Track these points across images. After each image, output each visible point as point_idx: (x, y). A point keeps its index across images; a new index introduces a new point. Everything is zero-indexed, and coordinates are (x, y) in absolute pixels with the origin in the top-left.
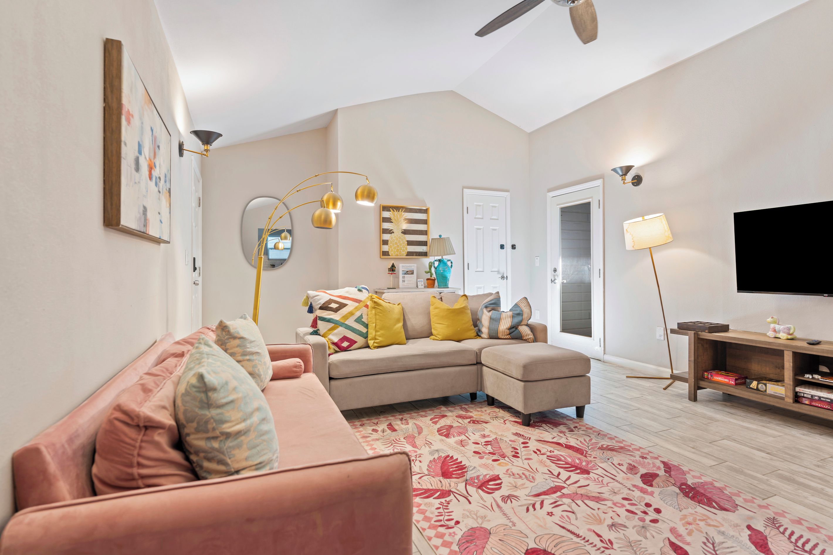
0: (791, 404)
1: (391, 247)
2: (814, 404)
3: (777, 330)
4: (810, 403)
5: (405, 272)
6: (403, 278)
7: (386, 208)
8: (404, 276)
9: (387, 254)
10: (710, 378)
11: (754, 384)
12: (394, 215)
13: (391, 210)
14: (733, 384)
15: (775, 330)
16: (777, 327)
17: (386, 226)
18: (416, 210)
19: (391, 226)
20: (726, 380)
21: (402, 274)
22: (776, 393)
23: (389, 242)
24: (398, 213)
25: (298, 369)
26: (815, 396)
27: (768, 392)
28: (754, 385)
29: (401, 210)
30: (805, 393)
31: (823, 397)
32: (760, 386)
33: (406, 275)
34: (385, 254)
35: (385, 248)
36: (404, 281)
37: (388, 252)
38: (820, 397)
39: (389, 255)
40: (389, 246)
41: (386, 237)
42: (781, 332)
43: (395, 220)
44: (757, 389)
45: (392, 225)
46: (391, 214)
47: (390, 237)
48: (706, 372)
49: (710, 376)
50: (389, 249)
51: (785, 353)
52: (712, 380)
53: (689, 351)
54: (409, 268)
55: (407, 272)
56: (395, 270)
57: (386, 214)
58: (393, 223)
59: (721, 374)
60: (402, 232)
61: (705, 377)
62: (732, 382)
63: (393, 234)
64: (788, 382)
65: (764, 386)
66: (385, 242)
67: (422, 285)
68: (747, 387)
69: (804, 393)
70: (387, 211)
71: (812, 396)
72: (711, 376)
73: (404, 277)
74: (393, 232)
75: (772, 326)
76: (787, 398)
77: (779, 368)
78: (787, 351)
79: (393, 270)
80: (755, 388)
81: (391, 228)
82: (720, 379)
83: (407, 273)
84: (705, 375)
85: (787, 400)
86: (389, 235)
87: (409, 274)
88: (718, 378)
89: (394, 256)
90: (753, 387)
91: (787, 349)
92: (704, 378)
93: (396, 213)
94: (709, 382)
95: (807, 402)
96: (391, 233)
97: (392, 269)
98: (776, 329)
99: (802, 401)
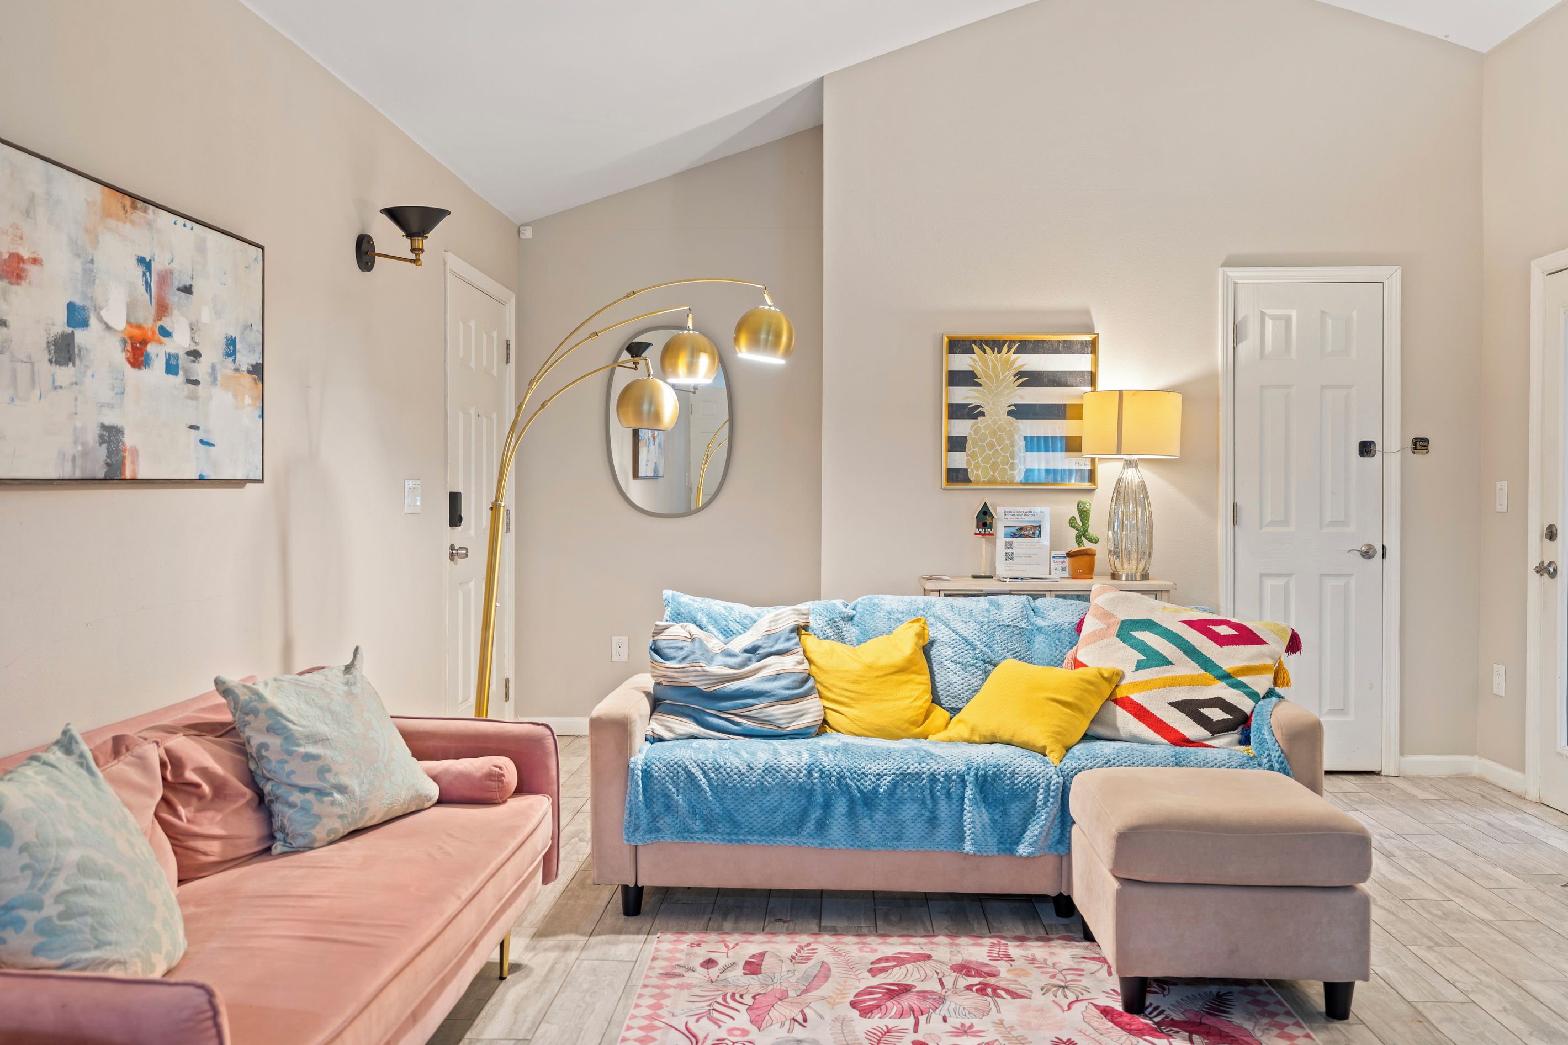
1: (973, 455)
5: (1014, 530)
6: (1007, 547)
7: (957, 346)
8: (1011, 543)
9: (961, 476)
12: (985, 363)
13: (976, 348)
17: (962, 395)
18: (1055, 346)
19: (977, 395)
21: (1006, 536)
23: (969, 443)
24: (996, 358)
25: (493, 783)
29: (1005, 348)
33: (1015, 540)
34: (957, 476)
35: (959, 460)
36: (1009, 557)
37: (966, 470)
39: (970, 482)
40: (967, 455)
41: (961, 427)
43: (988, 376)
45: (978, 391)
46: (974, 360)
47: (972, 426)
50: (968, 462)
54: (1027, 518)
55: (1021, 529)
56: (991, 524)
57: (961, 362)
58: (980, 385)
60: (1010, 413)
63: (980, 418)
66: (957, 444)
67: (1063, 569)
70: (964, 352)
73: (1009, 546)
74: (982, 414)
79: (985, 525)
81: (975, 402)
83: (1019, 532)
86: (969, 422)
87: (1026, 536)
89: (984, 483)
93: (991, 356)
96: (975, 417)
97: (984, 519)
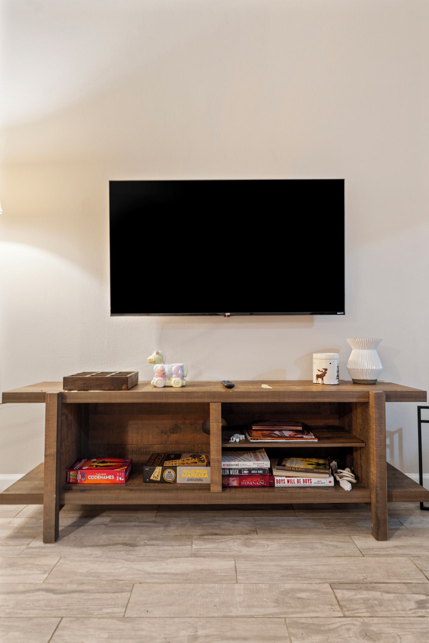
0: (220, 494)
2: (244, 483)
3: (166, 374)
4: (240, 484)
10: (81, 480)
11: (158, 472)
14: (121, 483)
15: (164, 374)
16: (167, 367)
20: (110, 477)
22: (191, 480)
26: (244, 469)
27: (178, 481)
28: (156, 475)
30: (231, 469)
31: (254, 469)
32: (166, 473)
38: (250, 470)
42: (174, 376)
44: (163, 481)
48: (71, 468)
49: (79, 477)
51: (211, 407)
52: (86, 482)
53: (46, 435)
59: (97, 466)
61: (71, 481)
62: (120, 478)
64: (216, 457)
65: (173, 473)
68: (145, 482)
69: (229, 469)
71: (240, 471)
72: (83, 477)
75: (158, 367)
76: (214, 485)
77: (166, 434)
78: (214, 404)
80: (159, 479)
82: (98, 477)
84: (71, 477)
85: (213, 489)
88: (95, 477)
90: (154, 479)
91: (213, 400)
92: (69, 483)
94: (83, 491)
95: (235, 483)
98: (166, 370)
99: (229, 484)
